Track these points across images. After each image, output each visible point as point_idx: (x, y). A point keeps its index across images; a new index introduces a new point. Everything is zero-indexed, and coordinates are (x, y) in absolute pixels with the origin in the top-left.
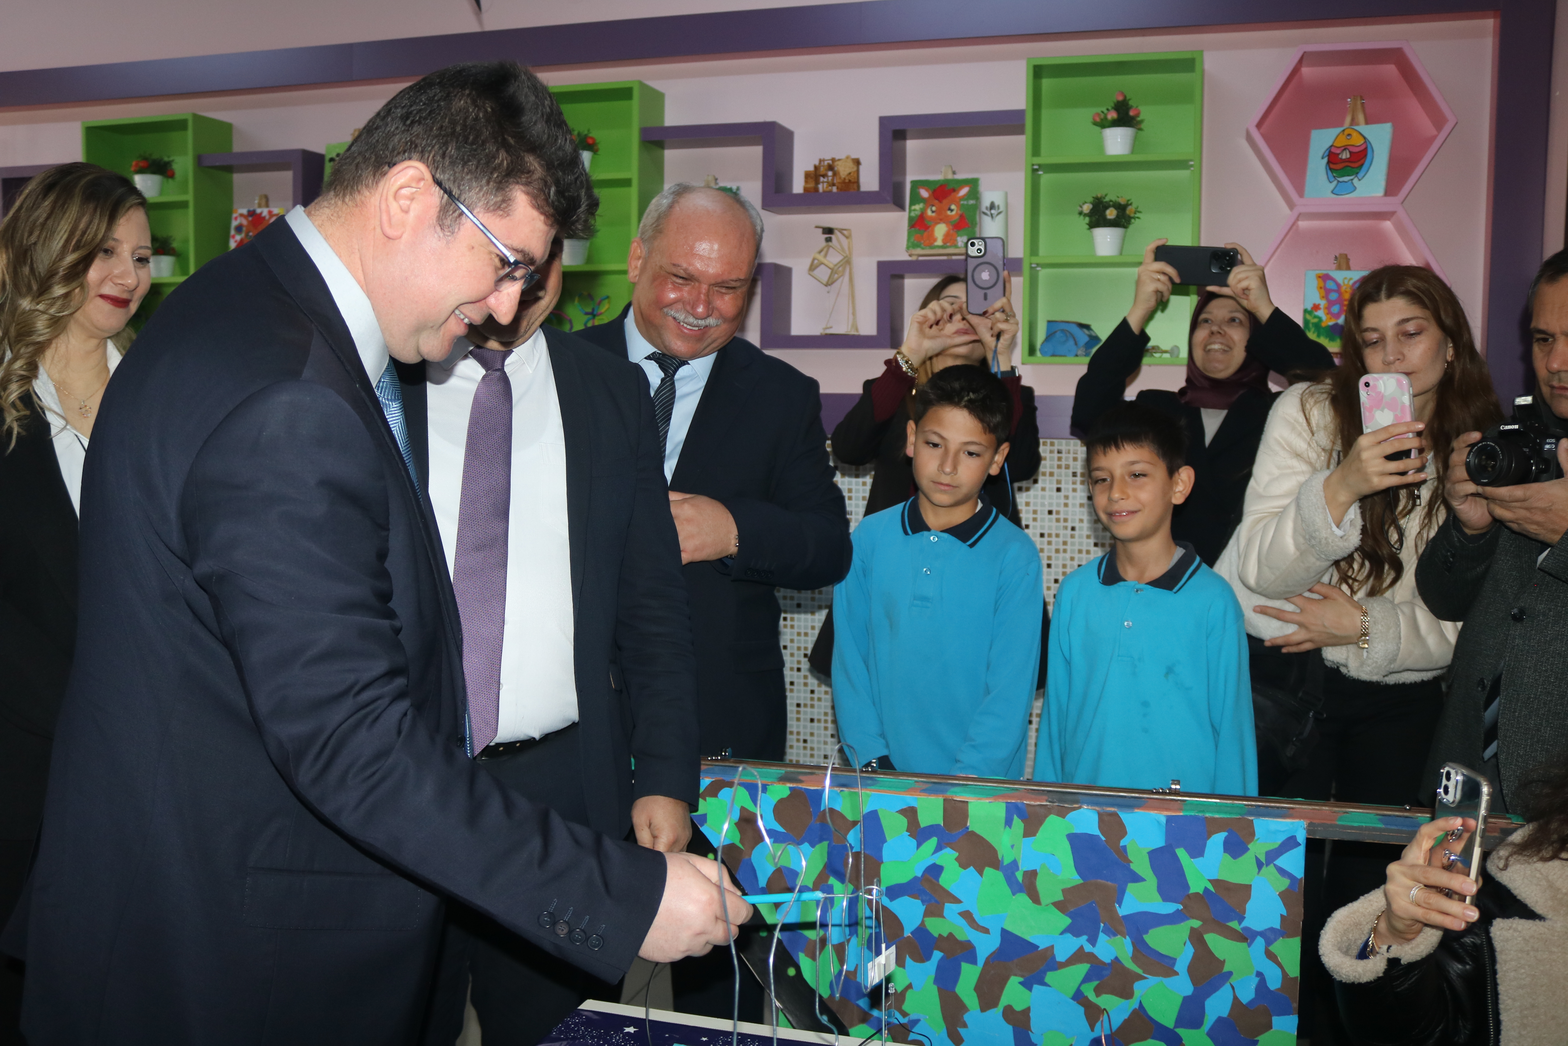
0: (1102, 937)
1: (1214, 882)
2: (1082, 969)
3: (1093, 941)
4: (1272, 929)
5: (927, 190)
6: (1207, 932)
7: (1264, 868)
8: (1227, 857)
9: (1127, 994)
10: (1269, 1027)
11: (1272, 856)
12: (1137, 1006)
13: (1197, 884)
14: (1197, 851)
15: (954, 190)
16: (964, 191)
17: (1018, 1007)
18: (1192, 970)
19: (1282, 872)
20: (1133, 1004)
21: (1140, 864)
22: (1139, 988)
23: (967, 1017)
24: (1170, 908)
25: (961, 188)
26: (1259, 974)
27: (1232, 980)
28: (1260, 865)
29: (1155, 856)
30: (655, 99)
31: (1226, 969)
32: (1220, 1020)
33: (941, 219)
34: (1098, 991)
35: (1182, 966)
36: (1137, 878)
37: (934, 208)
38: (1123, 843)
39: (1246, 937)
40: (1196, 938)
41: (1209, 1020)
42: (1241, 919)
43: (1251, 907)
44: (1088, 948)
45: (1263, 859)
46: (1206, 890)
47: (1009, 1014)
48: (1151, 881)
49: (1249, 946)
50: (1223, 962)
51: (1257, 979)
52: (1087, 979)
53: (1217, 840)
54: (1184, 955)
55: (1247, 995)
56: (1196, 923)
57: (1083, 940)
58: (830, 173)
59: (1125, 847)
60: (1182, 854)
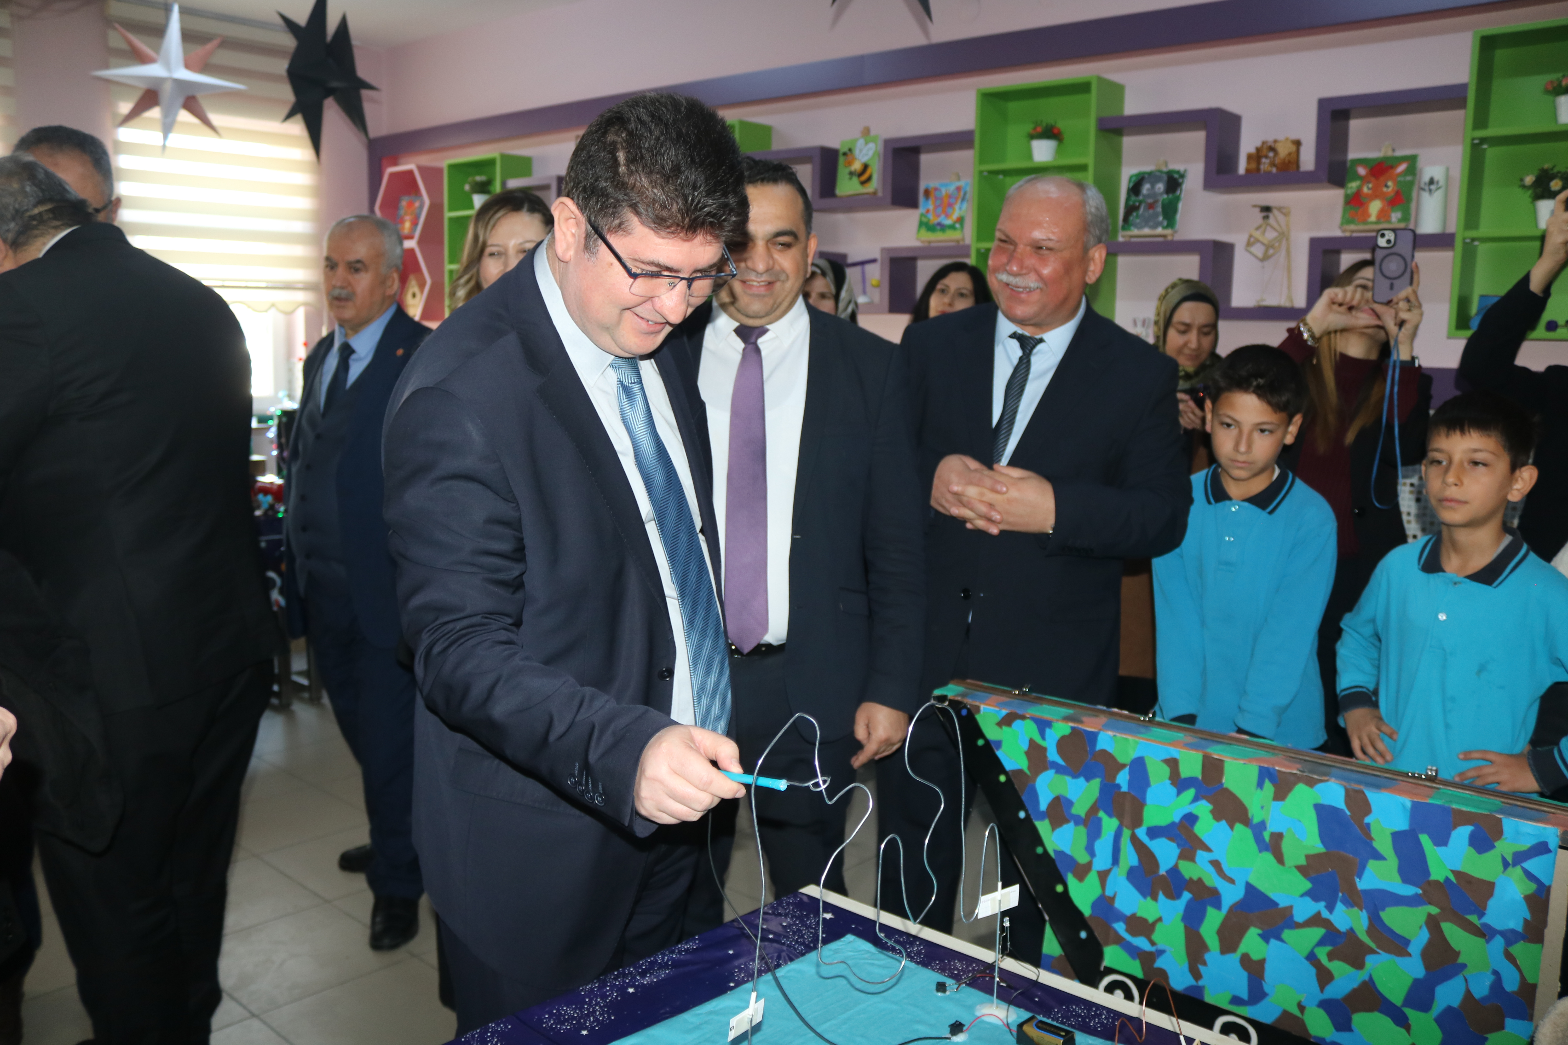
0: (1340, 907)
1: (1456, 873)
2: (1318, 933)
3: (1331, 908)
4: (1513, 931)
5: (1365, 167)
6: (1445, 920)
7: (1510, 869)
8: (1472, 851)
9: (1358, 964)
10: (1501, 1027)
11: (1520, 858)
12: (1367, 978)
13: (1439, 871)
14: (1441, 840)
15: (1392, 167)
16: (1402, 168)
17: (1255, 956)
18: (1427, 954)
19: (1529, 875)
20: (1361, 976)
21: (1383, 843)
22: (1370, 961)
23: (1207, 957)
24: (1409, 890)
25: (1399, 164)
26: (1496, 973)
27: (1466, 972)
28: (1506, 864)
29: (1398, 837)
30: (1116, 91)
31: (1461, 960)
32: (1449, 1010)
33: (1375, 195)
34: (1331, 956)
35: (1415, 948)
36: (1378, 856)
37: (1370, 186)
38: (1367, 820)
39: (1485, 933)
40: (1433, 923)
41: (1438, 1007)
42: (1481, 914)
43: (1492, 904)
44: (1325, 914)
45: (1510, 859)
46: (1447, 879)
47: (1246, 960)
48: (1392, 862)
49: (1488, 942)
50: (1457, 954)
51: (1492, 978)
52: (1321, 943)
53: (1462, 834)
54: (1419, 938)
55: (1481, 989)
56: (1434, 910)
57: (1321, 906)
58: (1271, 154)
59: (1368, 825)
60: (1425, 840)
